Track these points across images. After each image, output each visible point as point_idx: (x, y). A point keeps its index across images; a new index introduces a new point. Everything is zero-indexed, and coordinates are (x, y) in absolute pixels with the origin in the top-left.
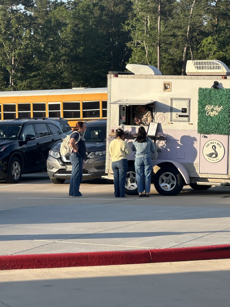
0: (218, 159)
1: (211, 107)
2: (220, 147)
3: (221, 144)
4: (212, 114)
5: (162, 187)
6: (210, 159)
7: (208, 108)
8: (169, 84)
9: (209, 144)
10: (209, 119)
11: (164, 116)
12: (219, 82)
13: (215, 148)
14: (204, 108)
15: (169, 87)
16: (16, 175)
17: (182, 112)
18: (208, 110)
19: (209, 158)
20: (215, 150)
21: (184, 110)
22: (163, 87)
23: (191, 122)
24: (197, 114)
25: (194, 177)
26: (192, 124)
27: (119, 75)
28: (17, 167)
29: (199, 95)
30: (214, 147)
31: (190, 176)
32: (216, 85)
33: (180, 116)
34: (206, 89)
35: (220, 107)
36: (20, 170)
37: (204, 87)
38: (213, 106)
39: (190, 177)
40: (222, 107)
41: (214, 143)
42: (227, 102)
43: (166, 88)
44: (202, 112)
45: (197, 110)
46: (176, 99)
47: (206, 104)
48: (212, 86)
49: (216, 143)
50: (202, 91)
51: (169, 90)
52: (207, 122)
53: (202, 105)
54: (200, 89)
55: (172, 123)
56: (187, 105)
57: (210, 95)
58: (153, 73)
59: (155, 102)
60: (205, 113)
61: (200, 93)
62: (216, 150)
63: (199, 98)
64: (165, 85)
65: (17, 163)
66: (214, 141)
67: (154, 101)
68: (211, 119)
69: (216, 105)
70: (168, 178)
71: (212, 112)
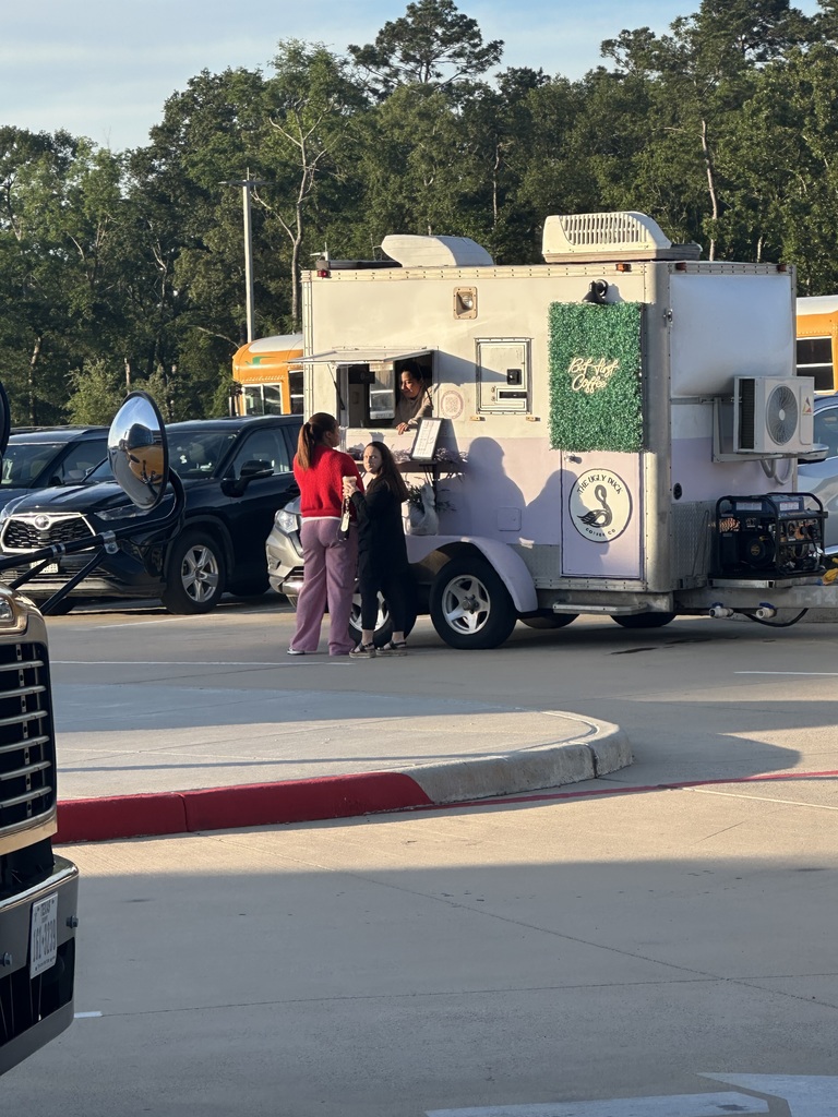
0: (613, 531)
1: (586, 364)
2: (618, 491)
3: (619, 482)
4: (588, 386)
5: (453, 621)
6: (591, 532)
7: (577, 365)
8: (470, 295)
9: (587, 482)
10: (581, 401)
11: (459, 396)
12: (610, 284)
13: (604, 495)
14: (567, 368)
15: (470, 304)
16: (198, 587)
17: (509, 381)
18: (576, 374)
19: (589, 526)
20: (604, 503)
21: (515, 376)
22: (452, 304)
23: (534, 415)
24: (549, 387)
25: (548, 587)
26: (537, 419)
27: (332, 272)
28: (202, 561)
29: (553, 327)
30: (600, 492)
31: (538, 587)
32: (599, 293)
33: (503, 395)
34: (572, 307)
35: (612, 361)
36: (217, 572)
37: (564, 301)
38: (590, 359)
39: (538, 591)
40: (616, 361)
41: (601, 478)
42: (631, 347)
43: (463, 307)
44: (560, 382)
45: (547, 376)
46: (490, 340)
47: (572, 356)
48: (586, 298)
49: (607, 479)
50: (559, 314)
51: (472, 312)
52: (576, 412)
53: (560, 359)
54: (555, 306)
55: (482, 419)
56: (523, 358)
57: (580, 325)
58: (450, 259)
59: (432, 352)
60: (570, 384)
61: (553, 320)
62: (607, 502)
63: (553, 336)
64: (459, 297)
65: (204, 551)
66: (600, 473)
67: (429, 348)
68: (588, 403)
69: (599, 356)
70: (469, 594)
71: (589, 380)
